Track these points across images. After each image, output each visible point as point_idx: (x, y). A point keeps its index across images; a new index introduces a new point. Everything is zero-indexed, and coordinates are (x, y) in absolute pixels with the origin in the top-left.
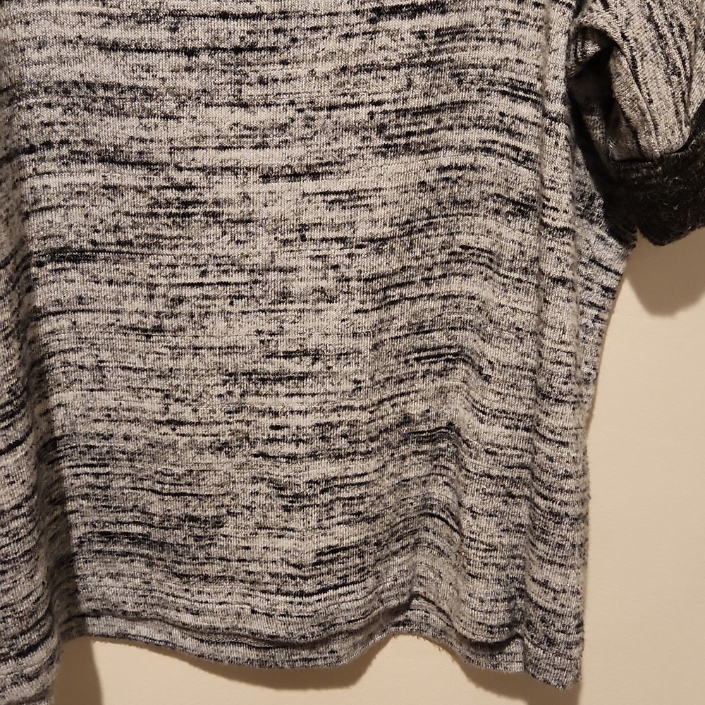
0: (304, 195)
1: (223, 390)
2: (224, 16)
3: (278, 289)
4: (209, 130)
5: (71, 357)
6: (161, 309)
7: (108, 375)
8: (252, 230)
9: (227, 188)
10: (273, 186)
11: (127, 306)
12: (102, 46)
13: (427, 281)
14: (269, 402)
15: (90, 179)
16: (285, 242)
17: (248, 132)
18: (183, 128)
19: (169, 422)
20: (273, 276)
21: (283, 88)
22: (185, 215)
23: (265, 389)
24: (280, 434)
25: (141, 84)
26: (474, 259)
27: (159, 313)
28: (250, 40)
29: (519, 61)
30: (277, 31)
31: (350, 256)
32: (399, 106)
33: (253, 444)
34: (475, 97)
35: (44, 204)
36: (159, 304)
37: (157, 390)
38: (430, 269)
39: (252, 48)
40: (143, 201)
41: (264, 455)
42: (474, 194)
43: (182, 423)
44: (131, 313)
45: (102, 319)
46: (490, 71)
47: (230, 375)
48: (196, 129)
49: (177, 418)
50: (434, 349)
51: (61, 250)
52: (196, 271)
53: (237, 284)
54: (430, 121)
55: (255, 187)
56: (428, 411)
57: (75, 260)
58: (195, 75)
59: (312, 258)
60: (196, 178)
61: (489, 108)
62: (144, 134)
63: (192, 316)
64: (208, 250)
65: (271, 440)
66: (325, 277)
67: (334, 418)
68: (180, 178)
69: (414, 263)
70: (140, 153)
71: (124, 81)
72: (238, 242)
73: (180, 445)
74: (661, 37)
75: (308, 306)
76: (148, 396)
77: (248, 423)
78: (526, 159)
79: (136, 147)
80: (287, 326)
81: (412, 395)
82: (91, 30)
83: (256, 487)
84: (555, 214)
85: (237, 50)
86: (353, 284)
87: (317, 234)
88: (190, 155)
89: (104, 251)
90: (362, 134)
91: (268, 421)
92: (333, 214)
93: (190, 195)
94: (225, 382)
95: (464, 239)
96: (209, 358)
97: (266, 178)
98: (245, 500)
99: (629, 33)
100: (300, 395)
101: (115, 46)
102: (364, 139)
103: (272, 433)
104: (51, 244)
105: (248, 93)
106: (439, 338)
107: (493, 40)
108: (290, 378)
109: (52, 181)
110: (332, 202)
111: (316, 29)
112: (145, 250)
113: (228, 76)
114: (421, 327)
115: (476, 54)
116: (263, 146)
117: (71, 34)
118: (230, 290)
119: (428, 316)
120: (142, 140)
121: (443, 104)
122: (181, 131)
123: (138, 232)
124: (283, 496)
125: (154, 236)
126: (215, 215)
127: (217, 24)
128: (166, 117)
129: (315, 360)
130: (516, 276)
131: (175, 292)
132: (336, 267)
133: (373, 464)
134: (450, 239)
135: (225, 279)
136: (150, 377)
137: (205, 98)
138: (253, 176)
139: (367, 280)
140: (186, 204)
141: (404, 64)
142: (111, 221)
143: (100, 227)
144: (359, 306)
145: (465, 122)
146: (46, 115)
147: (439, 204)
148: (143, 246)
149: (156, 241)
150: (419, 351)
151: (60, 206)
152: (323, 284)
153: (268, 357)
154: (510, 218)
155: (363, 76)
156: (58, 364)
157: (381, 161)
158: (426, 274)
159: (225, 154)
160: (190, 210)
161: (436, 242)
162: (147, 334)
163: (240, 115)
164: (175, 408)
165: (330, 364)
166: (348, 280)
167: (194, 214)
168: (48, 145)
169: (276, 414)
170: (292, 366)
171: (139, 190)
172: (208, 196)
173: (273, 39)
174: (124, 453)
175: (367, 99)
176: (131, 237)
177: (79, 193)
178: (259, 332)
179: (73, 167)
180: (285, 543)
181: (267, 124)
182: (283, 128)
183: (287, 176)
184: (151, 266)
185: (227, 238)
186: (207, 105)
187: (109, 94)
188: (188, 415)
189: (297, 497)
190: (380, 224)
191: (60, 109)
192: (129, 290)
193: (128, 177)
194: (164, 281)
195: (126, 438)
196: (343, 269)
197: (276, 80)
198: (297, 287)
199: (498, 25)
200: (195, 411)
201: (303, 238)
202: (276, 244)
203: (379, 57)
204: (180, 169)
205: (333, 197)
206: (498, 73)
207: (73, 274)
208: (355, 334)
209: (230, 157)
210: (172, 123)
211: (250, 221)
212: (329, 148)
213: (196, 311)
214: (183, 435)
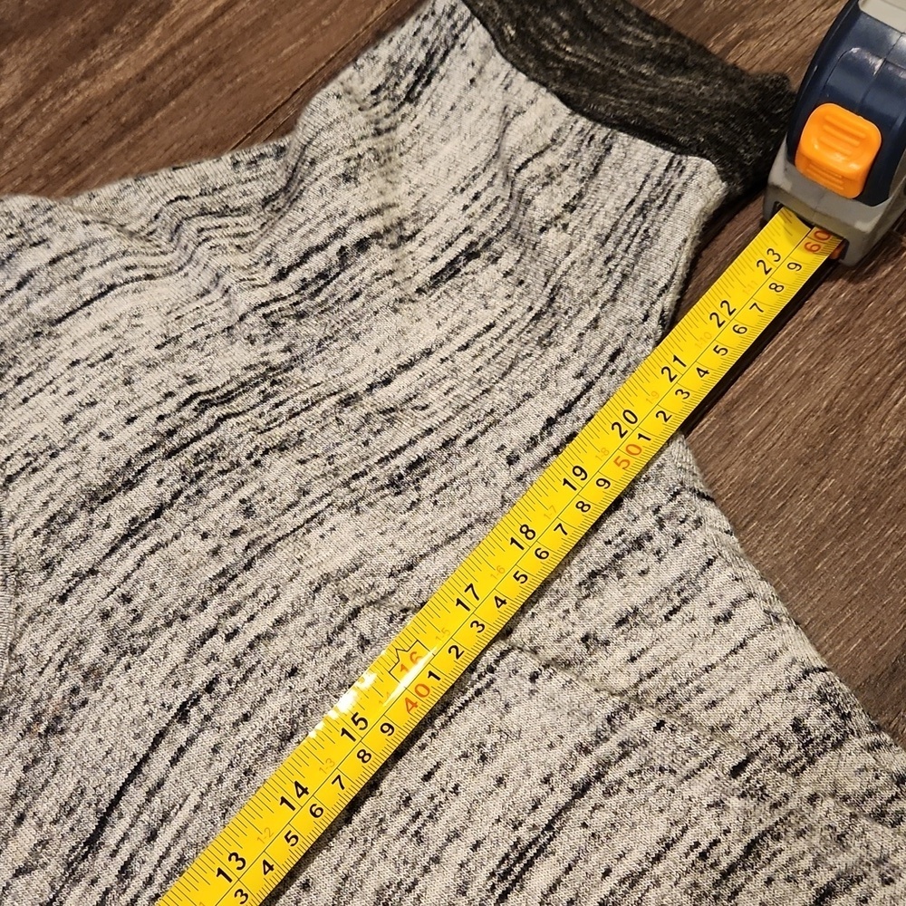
29: (476, 847)
74: (624, 276)
84: (722, 848)
99: (639, 315)
199: (411, 850)
206: (472, 891)
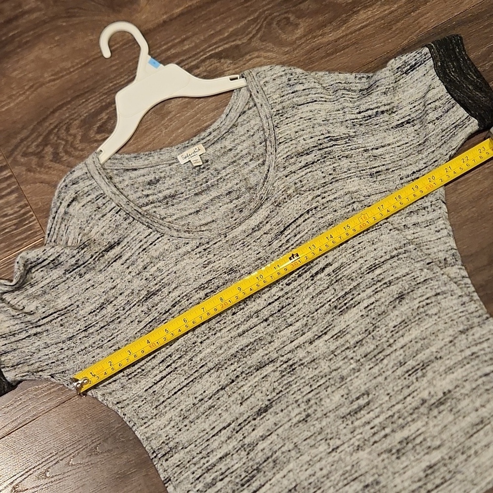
0: (326, 341)
1: (344, 425)
2: (270, 304)
3: (339, 377)
4: (285, 339)
5: (283, 449)
6: (305, 407)
7: (300, 447)
8: (317, 362)
9: (301, 353)
10: (314, 344)
11: (293, 414)
12: (240, 335)
13: (390, 345)
14: (363, 420)
15: (257, 379)
16: (330, 360)
17: (296, 333)
18: (277, 343)
19: (333, 450)
20: (334, 373)
21: (299, 313)
22: (293, 370)
23: (359, 416)
24: (375, 430)
25: (257, 338)
26: (400, 328)
27: (305, 409)
28: (280, 306)
30: (287, 299)
31: (354, 352)
32: (336, 298)
33: (369, 440)
34: (360, 280)
35: (246, 397)
36: (303, 406)
37: (321, 440)
38: (388, 341)
39: (283, 308)
40: (277, 373)
41: (375, 442)
42: (383, 308)
43: (338, 447)
44: (295, 416)
45: (287, 426)
46: (360, 271)
47: (343, 418)
48: (280, 341)
49: (335, 447)
50: (412, 368)
51: (259, 410)
52: (308, 387)
53: (324, 383)
54: (350, 296)
55: (310, 348)
56: (430, 393)
57: (266, 411)
58: (271, 325)
59: (342, 360)
60: (289, 356)
61: (367, 281)
62: (266, 352)
63: (316, 403)
64: (307, 377)
65: (374, 434)
66: (351, 364)
67: (390, 413)
68: (284, 359)
69: (379, 342)
70: (268, 359)
71: (252, 340)
72: (315, 369)
73: (343, 457)
74: (445, 142)
75: (352, 377)
76: (319, 445)
77: (361, 433)
78: (390, 283)
79: (266, 358)
80: (350, 388)
81: (418, 390)
82: (234, 333)
83: (381, 458)
85: (279, 311)
86: (361, 360)
87: (339, 351)
88: (283, 350)
89: (274, 401)
90: (331, 312)
91: (368, 427)
92: (339, 342)
93: (291, 363)
94: (343, 421)
95: (392, 324)
96: (332, 415)
97: (311, 343)
98: (381, 465)
99: (445, 153)
100: (372, 410)
101: (244, 332)
102: (333, 313)
103: (373, 431)
104: (256, 410)
105: (289, 321)
106: (411, 363)
107: (353, 262)
108: (364, 407)
109: (245, 388)
110: (337, 338)
111: (298, 291)
112: (288, 390)
113: (281, 319)
114: (401, 363)
115: (351, 269)
116: (304, 334)
117: (229, 338)
118: (323, 387)
119: (401, 358)
120: (267, 354)
121: (351, 289)
122: (277, 344)
123: (281, 385)
124: (393, 454)
125: (287, 383)
126: (302, 364)
127: (269, 307)
128: (270, 343)
129: (368, 395)
130: (417, 318)
131: (305, 399)
132: (352, 358)
133: (419, 424)
134: (387, 327)
135: (319, 384)
136: (316, 437)
137: (278, 330)
138: (307, 345)
139: (365, 356)
140: (291, 366)
141: (329, 286)
142: (271, 389)
143: (268, 393)
144: (369, 367)
145: (363, 289)
146: (233, 368)
147: (373, 319)
148: (286, 389)
149: (289, 384)
150: (407, 372)
151: (251, 395)
152: (352, 366)
153: (352, 403)
154: (401, 303)
155: (320, 296)
156: (280, 455)
157: (342, 317)
158: (388, 344)
159: (294, 343)
160: (293, 367)
161: (382, 331)
162: (305, 420)
163: (291, 329)
164: (331, 442)
165: (374, 393)
166: (359, 360)
167: (296, 368)
168: (238, 377)
169: (369, 423)
170: (362, 402)
171: (274, 371)
172: (296, 359)
173: (287, 301)
174: (324, 477)
175: (325, 302)
176: (280, 389)
177: (255, 386)
178: (343, 396)
179: (249, 379)
180: (409, 473)
181: (301, 327)
182: (306, 325)
183: (317, 339)
184: (293, 394)
185: (311, 369)
186: (280, 332)
187: (249, 347)
188: (338, 442)
189: (398, 451)
190: (356, 336)
191: (236, 363)
192: (290, 408)
193: (269, 369)
194: (300, 397)
195: (321, 469)
196: (355, 358)
197: (295, 313)
198: (345, 373)
200: (339, 439)
201: (335, 356)
202: (327, 362)
203: (321, 288)
204: (283, 356)
205: (336, 336)
206: (362, 270)
207: (268, 416)
208: (375, 378)
209: (296, 343)
210: (272, 343)
211: (314, 360)
212: (324, 322)
213: (317, 401)
214: (341, 452)
